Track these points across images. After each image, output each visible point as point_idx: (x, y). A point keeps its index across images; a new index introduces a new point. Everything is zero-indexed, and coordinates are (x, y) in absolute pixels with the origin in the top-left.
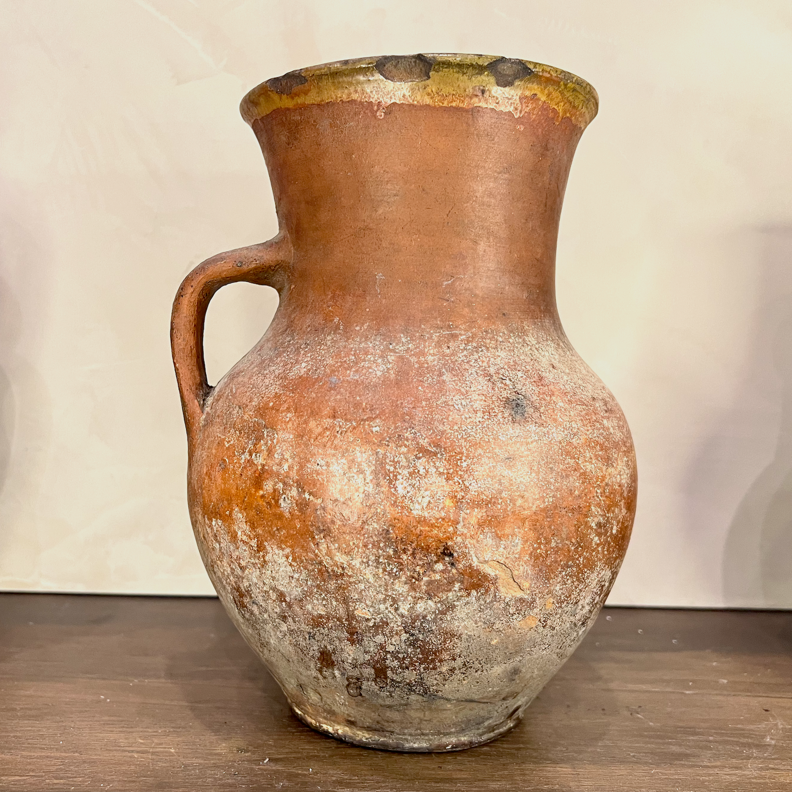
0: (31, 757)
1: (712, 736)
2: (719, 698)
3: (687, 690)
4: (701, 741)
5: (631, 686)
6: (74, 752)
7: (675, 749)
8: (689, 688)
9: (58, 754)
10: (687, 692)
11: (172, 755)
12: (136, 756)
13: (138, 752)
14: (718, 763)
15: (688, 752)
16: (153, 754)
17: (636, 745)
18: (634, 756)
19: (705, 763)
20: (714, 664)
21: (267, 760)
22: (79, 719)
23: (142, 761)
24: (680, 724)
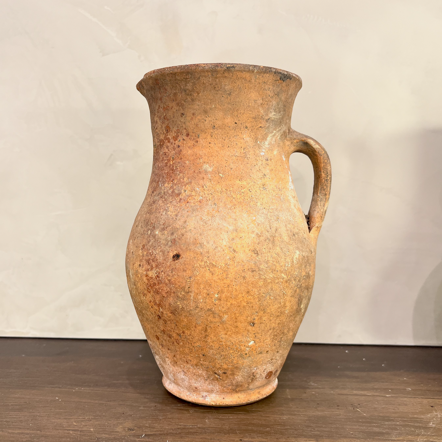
0: (13, 433)
1: (399, 422)
2: (405, 399)
3: (388, 395)
4: (392, 425)
5: (355, 392)
6: (37, 430)
7: (377, 430)
8: (389, 393)
9: (28, 432)
10: (387, 396)
11: (91, 432)
12: (71, 433)
13: (73, 430)
14: (401, 438)
15: (384, 431)
16: (81, 431)
17: (355, 427)
18: (352, 434)
19: (393, 438)
20: (405, 379)
21: (144, 435)
22: (42, 411)
23: (74, 436)
24: (381, 415)
